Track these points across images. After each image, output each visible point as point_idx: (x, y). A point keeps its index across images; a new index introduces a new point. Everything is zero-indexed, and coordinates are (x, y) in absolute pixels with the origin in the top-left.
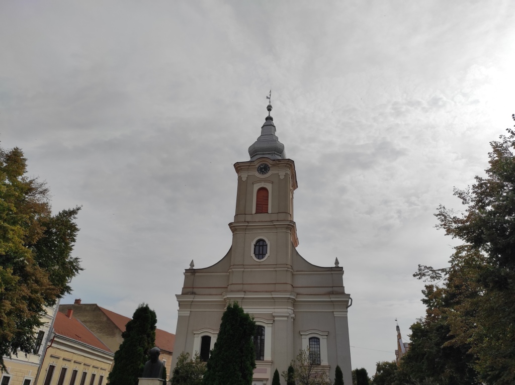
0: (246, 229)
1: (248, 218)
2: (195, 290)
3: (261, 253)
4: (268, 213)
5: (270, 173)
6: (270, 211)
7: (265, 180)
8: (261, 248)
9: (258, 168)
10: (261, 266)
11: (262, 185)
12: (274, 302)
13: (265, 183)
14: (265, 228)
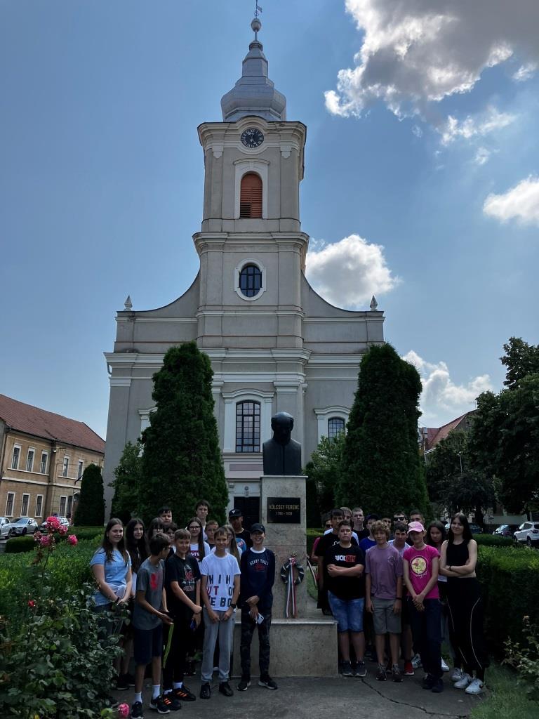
0: (224, 245)
1: (228, 226)
2: (137, 346)
3: (251, 286)
4: (261, 218)
5: (263, 147)
6: (265, 215)
7: (256, 159)
8: (250, 279)
9: (243, 135)
10: (252, 308)
11: (251, 167)
12: (275, 365)
13: (256, 165)
14: (258, 245)
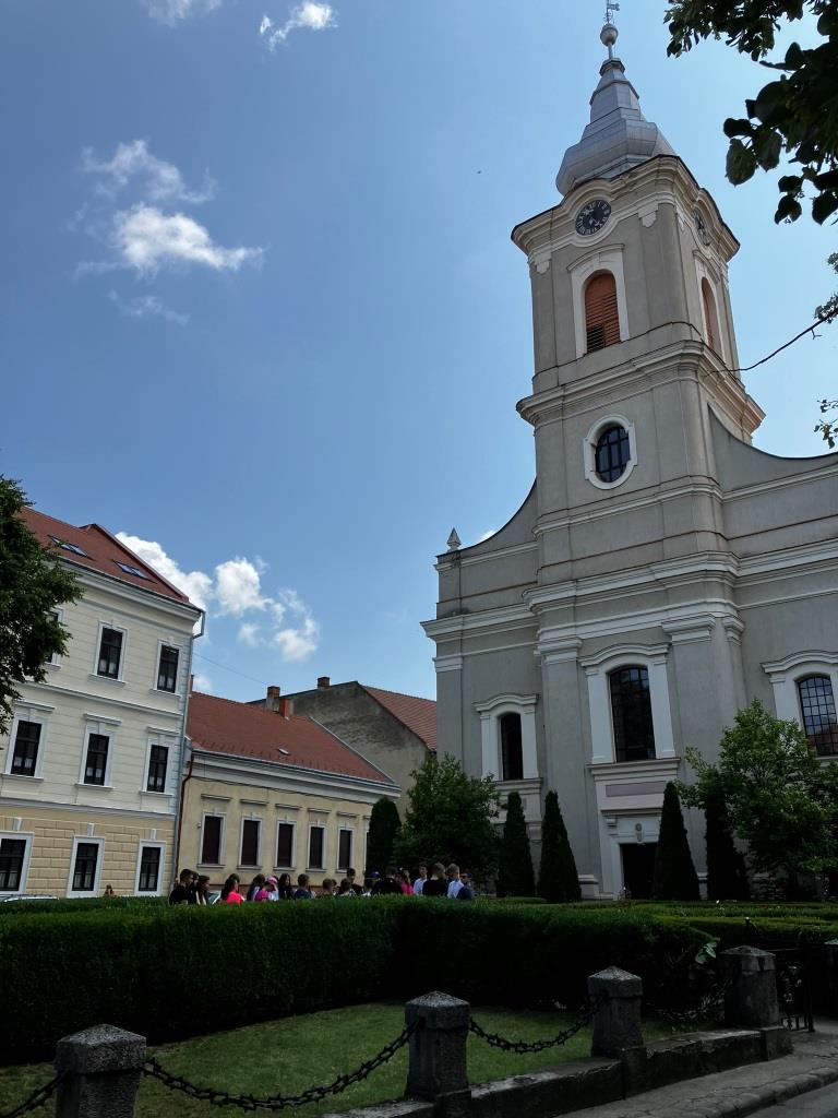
0: (563, 409)
1: (566, 374)
2: (466, 603)
3: (614, 463)
4: (620, 342)
5: (612, 222)
6: (624, 334)
7: (602, 249)
8: (611, 449)
9: (578, 220)
10: (617, 500)
11: (596, 265)
12: (664, 592)
13: (604, 258)
14: (617, 388)
